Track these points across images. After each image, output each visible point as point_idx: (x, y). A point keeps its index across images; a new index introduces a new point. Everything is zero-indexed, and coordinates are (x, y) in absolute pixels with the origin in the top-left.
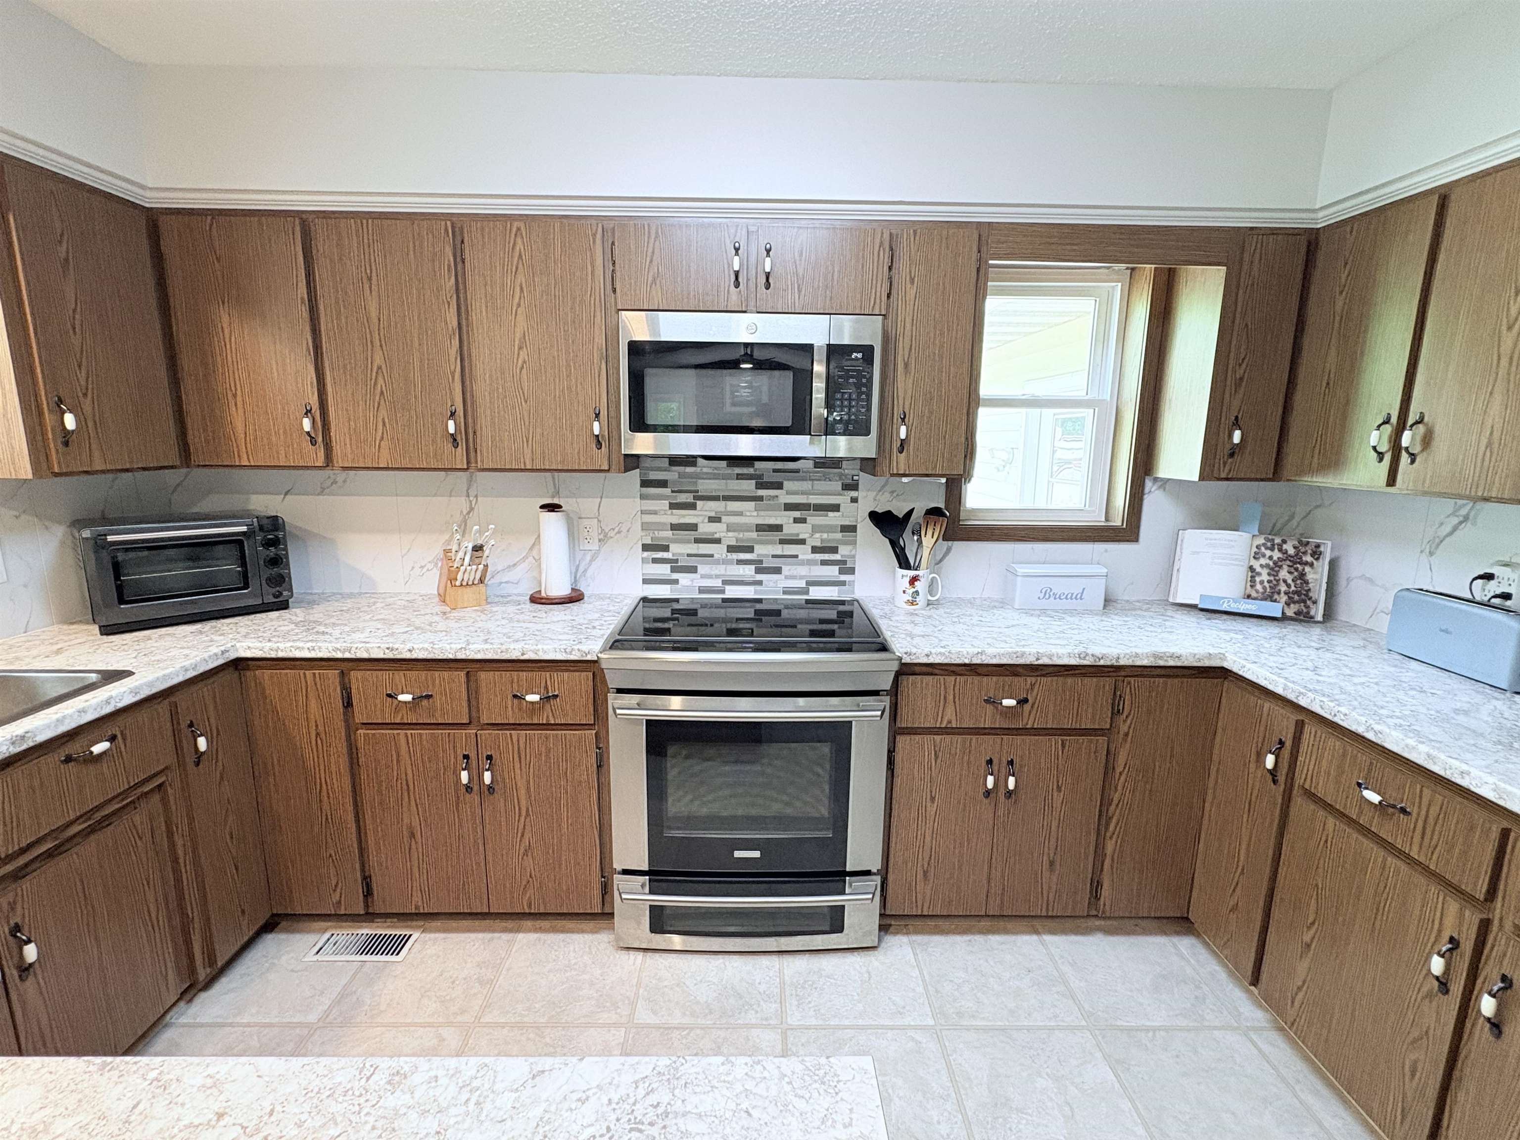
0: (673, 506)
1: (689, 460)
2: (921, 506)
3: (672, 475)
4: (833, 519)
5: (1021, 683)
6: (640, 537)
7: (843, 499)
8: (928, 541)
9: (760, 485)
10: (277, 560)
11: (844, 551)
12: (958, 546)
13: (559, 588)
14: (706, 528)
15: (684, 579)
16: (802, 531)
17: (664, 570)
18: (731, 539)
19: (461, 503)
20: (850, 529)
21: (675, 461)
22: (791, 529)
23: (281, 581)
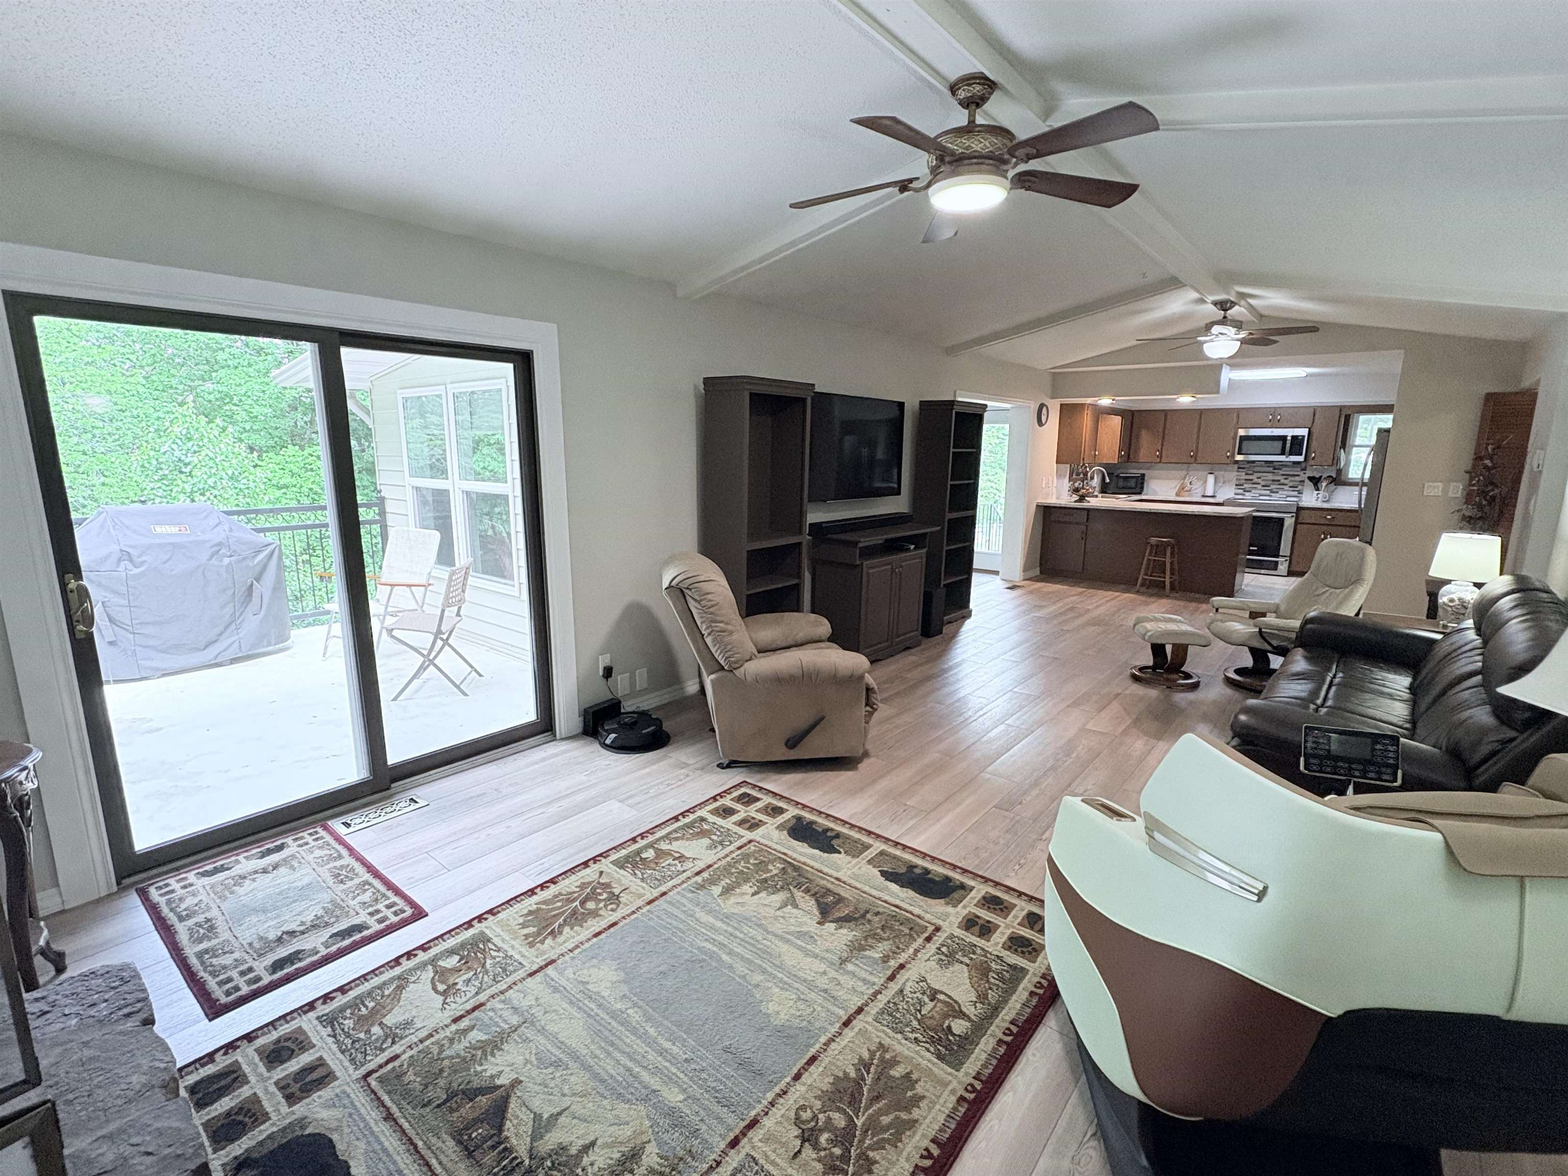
0: (1247, 474)
1: (1253, 462)
2: (1325, 476)
3: (1247, 466)
4: (1297, 478)
5: (1334, 514)
6: (1235, 482)
7: (1301, 473)
8: (1324, 484)
9: (1275, 469)
10: (1143, 483)
11: (1300, 487)
12: (1339, 487)
13: (1210, 494)
14: (1256, 480)
15: (1247, 494)
16: (1286, 482)
17: (1241, 491)
18: (1263, 483)
19: (1184, 472)
20: (1303, 481)
21: (1249, 462)
22: (1283, 481)
23: (1142, 488)
